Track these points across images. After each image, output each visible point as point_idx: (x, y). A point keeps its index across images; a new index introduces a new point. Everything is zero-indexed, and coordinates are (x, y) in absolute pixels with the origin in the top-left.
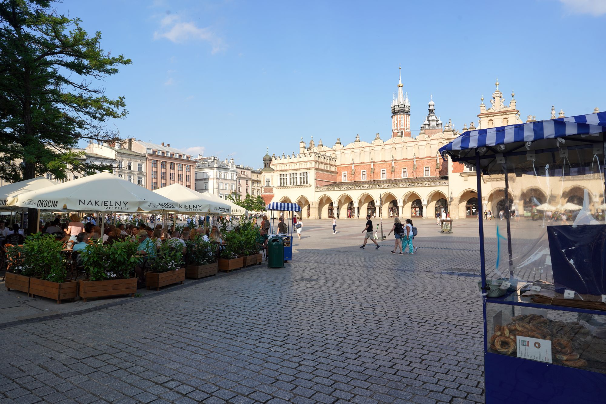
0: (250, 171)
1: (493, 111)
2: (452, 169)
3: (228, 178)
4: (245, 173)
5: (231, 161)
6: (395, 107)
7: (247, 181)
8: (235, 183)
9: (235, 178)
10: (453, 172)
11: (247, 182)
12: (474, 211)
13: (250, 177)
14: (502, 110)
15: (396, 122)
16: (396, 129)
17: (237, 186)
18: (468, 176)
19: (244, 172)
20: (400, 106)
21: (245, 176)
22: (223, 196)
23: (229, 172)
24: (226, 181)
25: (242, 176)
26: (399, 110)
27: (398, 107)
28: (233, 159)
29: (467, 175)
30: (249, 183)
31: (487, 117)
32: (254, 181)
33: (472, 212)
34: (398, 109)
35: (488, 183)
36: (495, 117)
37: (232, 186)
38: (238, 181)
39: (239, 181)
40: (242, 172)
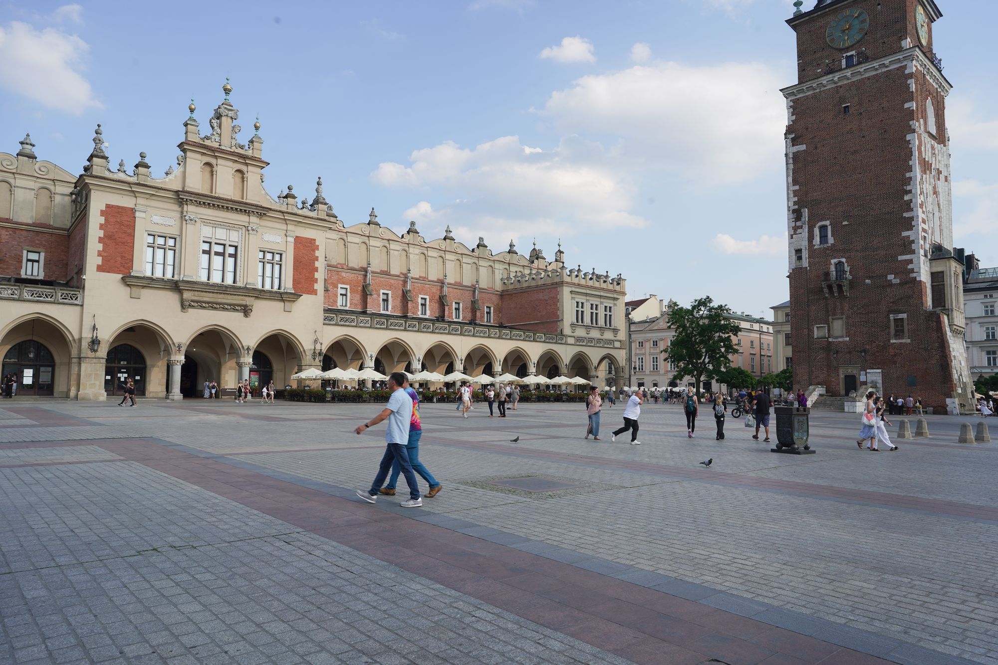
1: (216, 145)
2: (99, 261)
10: (100, 269)
12: (122, 379)
14: (233, 149)
18: (144, 287)
29: (144, 283)
31: (204, 154)
33: (116, 382)
35: (191, 310)
36: (220, 161)
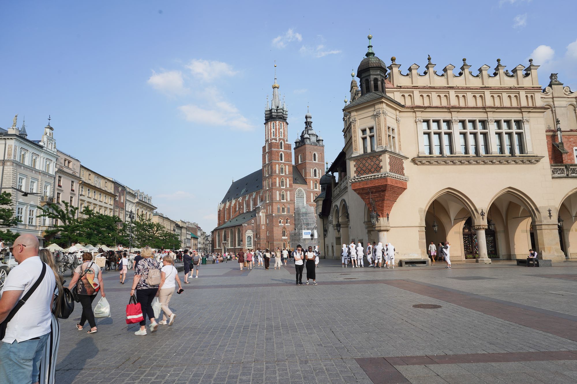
0: (78, 164)
3: (37, 168)
4: (71, 165)
5: (48, 130)
6: (273, 111)
7: (72, 182)
8: (52, 182)
9: (52, 170)
11: (72, 185)
13: (78, 175)
15: (274, 130)
16: (273, 139)
17: (54, 190)
19: (69, 162)
20: (279, 111)
21: (71, 172)
22: (24, 208)
23: (42, 155)
24: (33, 174)
25: (65, 169)
26: (277, 116)
27: (276, 111)
28: (51, 129)
30: (76, 186)
32: (84, 184)
34: (275, 114)
37: (46, 187)
38: (57, 178)
39: (59, 181)
40: (65, 160)
